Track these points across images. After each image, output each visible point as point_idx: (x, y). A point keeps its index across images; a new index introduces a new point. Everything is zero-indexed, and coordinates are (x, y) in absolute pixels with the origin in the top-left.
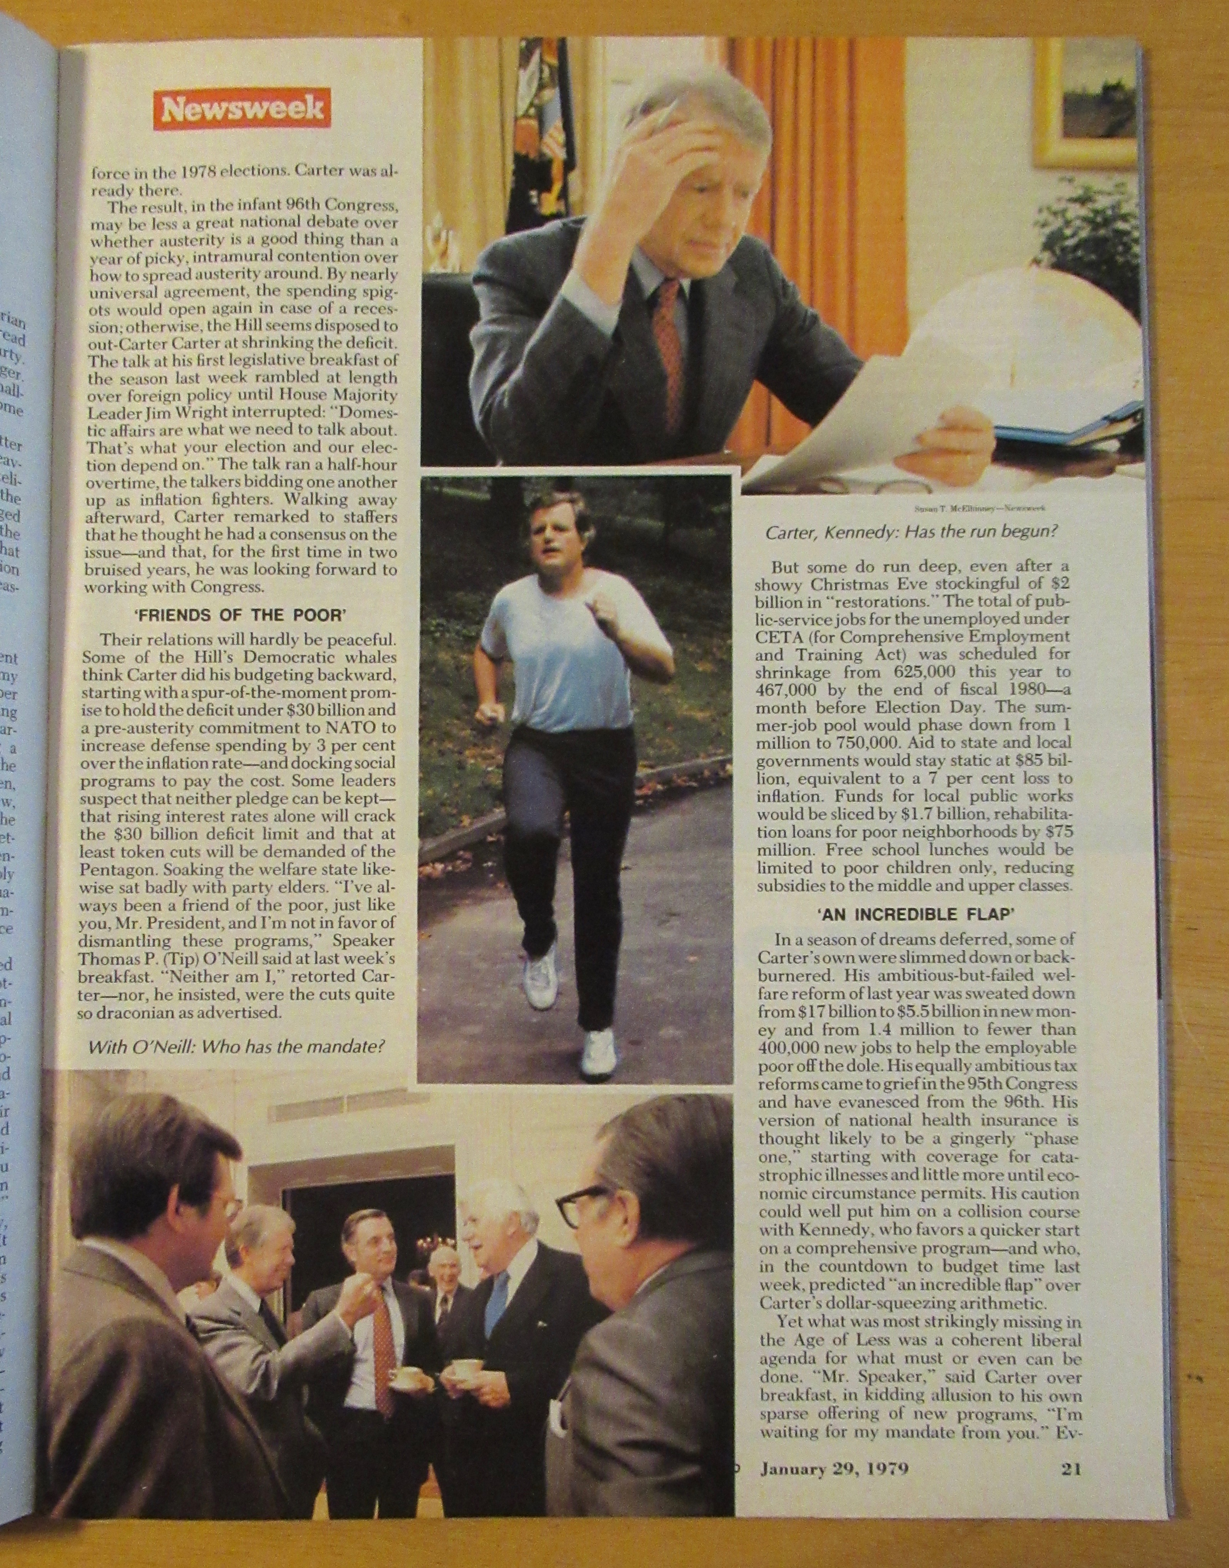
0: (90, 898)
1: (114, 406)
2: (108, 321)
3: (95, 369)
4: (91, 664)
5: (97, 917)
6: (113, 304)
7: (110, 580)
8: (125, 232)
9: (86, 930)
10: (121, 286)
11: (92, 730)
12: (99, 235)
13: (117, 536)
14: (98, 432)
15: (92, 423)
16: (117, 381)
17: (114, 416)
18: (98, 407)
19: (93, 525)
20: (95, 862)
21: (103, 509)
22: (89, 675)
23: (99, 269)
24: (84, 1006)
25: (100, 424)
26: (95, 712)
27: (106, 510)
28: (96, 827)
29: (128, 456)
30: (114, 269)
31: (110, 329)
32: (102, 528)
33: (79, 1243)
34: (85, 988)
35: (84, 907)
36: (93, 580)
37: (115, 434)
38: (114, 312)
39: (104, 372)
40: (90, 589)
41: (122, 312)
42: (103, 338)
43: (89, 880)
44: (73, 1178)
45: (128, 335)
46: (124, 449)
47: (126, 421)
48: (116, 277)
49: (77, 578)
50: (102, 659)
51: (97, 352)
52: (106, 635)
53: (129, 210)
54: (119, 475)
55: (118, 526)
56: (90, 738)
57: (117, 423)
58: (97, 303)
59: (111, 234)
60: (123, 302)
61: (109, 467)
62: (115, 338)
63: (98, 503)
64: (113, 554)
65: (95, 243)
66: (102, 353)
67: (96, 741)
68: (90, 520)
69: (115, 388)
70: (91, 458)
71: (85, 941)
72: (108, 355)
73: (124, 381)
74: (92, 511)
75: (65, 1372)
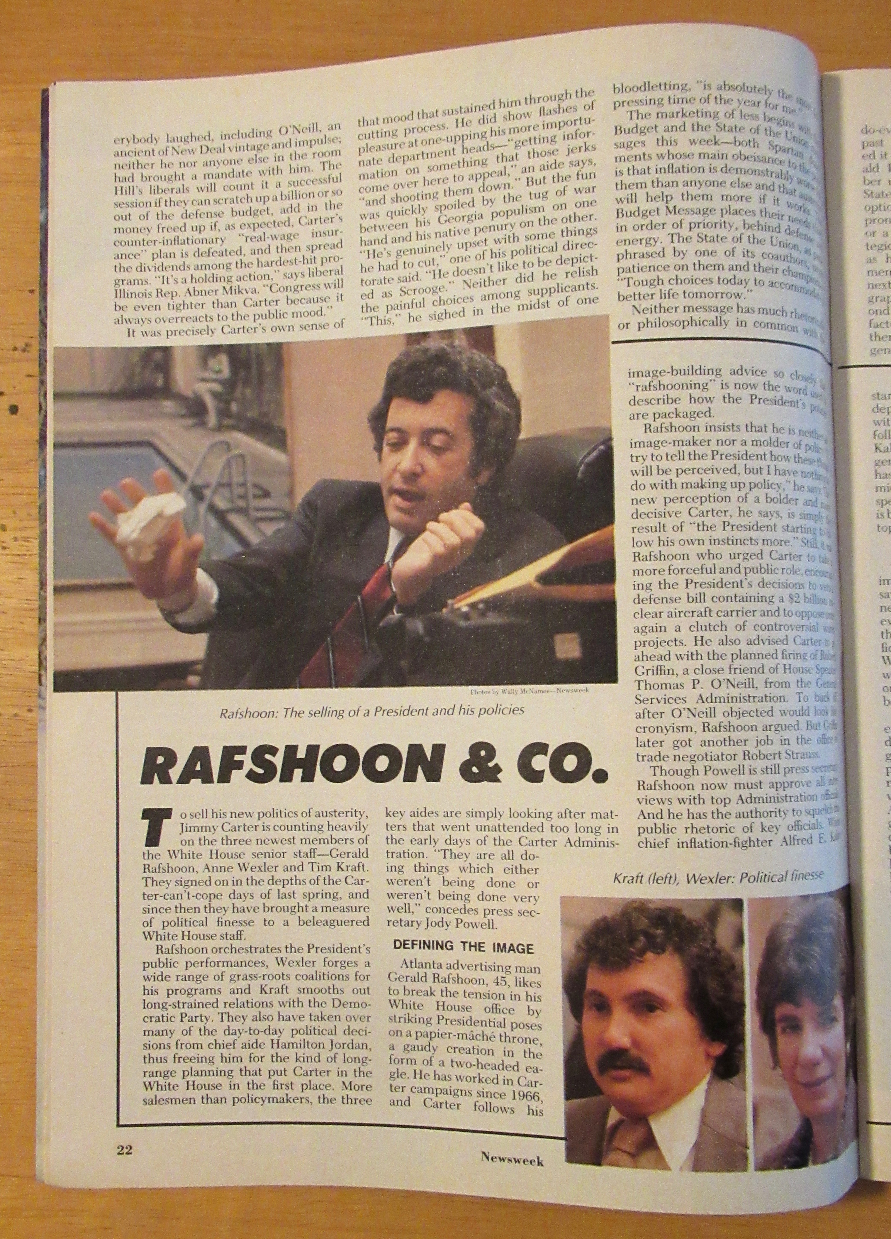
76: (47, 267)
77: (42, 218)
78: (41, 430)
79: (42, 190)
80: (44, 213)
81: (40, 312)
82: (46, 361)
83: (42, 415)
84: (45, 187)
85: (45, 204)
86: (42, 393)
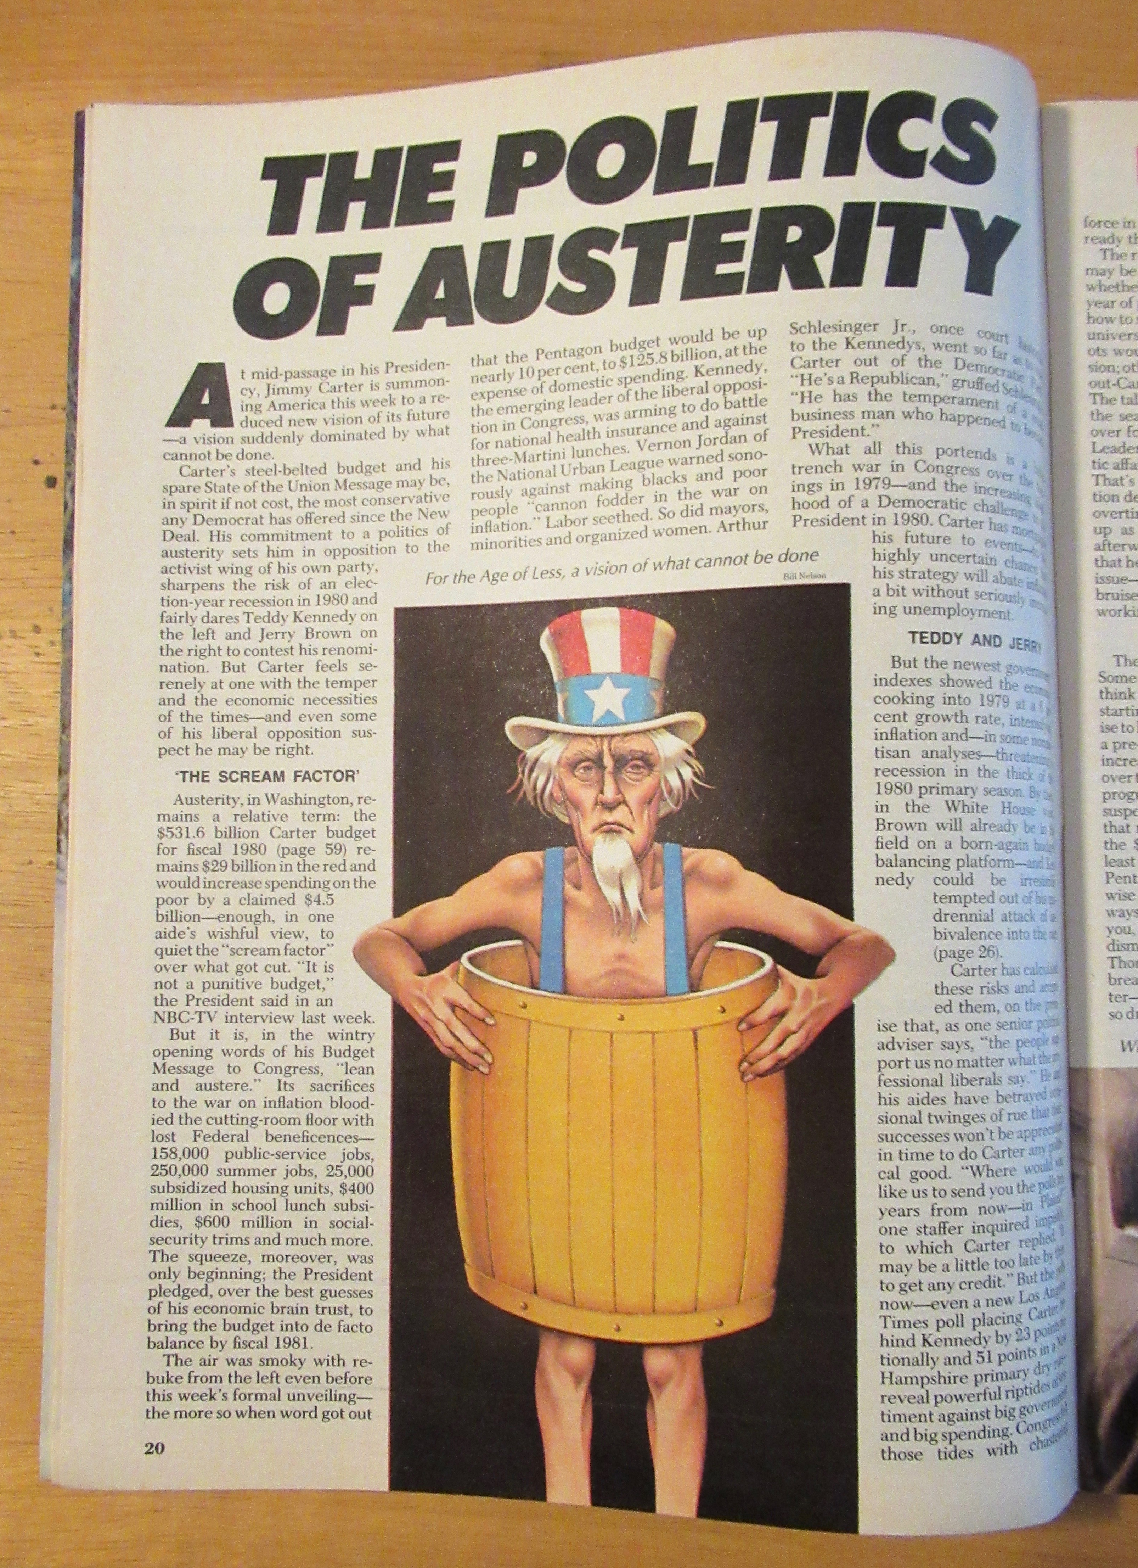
0: (1116, 905)
1: (1115, 442)
2: (1105, 361)
3: (1095, 406)
4: (1107, 684)
5: (1122, 923)
6: (1109, 345)
7: (1119, 605)
8: (1116, 278)
9: (1114, 936)
10: (1115, 328)
11: (1110, 746)
12: (1093, 280)
13: (1124, 563)
14: (1102, 466)
15: (1096, 457)
16: (1116, 417)
17: (1115, 450)
18: (1101, 442)
19: (1102, 553)
20: (1119, 871)
21: (1109, 537)
22: (1105, 694)
23: (1095, 312)
24: (1114, 1007)
25: (1104, 458)
26: (1111, 729)
27: (1114, 539)
28: (1118, 838)
29: (1131, 488)
30: (1109, 313)
31: (1108, 368)
32: (1110, 556)
33: (1120, 1232)
34: (1115, 990)
35: (1111, 914)
36: (1103, 605)
37: (1116, 468)
38: (1111, 353)
39: (1105, 409)
40: (1101, 613)
41: (1118, 353)
42: (1102, 377)
43: (1113, 888)
44: (1113, 1171)
45: (1125, 375)
46: (1126, 481)
47: (1127, 455)
48: (1110, 320)
49: (1089, 604)
50: (1116, 679)
51: (1096, 390)
52: (1118, 656)
53: (1120, 257)
54: (1122, 506)
55: (1124, 554)
56: (1108, 754)
57: (1118, 457)
58: (1095, 344)
59: (1103, 279)
60: (1117, 344)
61: (1114, 498)
62: (1113, 377)
63: (1105, 532)
64: (1121, 580)
65: (1091, 288)
66: (1102, 391)
67: (1115, 756)
68: (1098, 549)
69: (1115, 424)
70: (1097, 489)
71: (1113, 946)
72: (1108, 393)
73: (1124, 418)
74: (1100, 539)
75: (1114, 1355)
76: (78, 331)
77: (73, 271)
78: (66, 533)
79: (74, 235)
80: (75, 264)
81: (68, 387)
82: (75, 448)
83: (68, 515)
84: (77, 231)
85: (77, 252)
86: (69, 487)
